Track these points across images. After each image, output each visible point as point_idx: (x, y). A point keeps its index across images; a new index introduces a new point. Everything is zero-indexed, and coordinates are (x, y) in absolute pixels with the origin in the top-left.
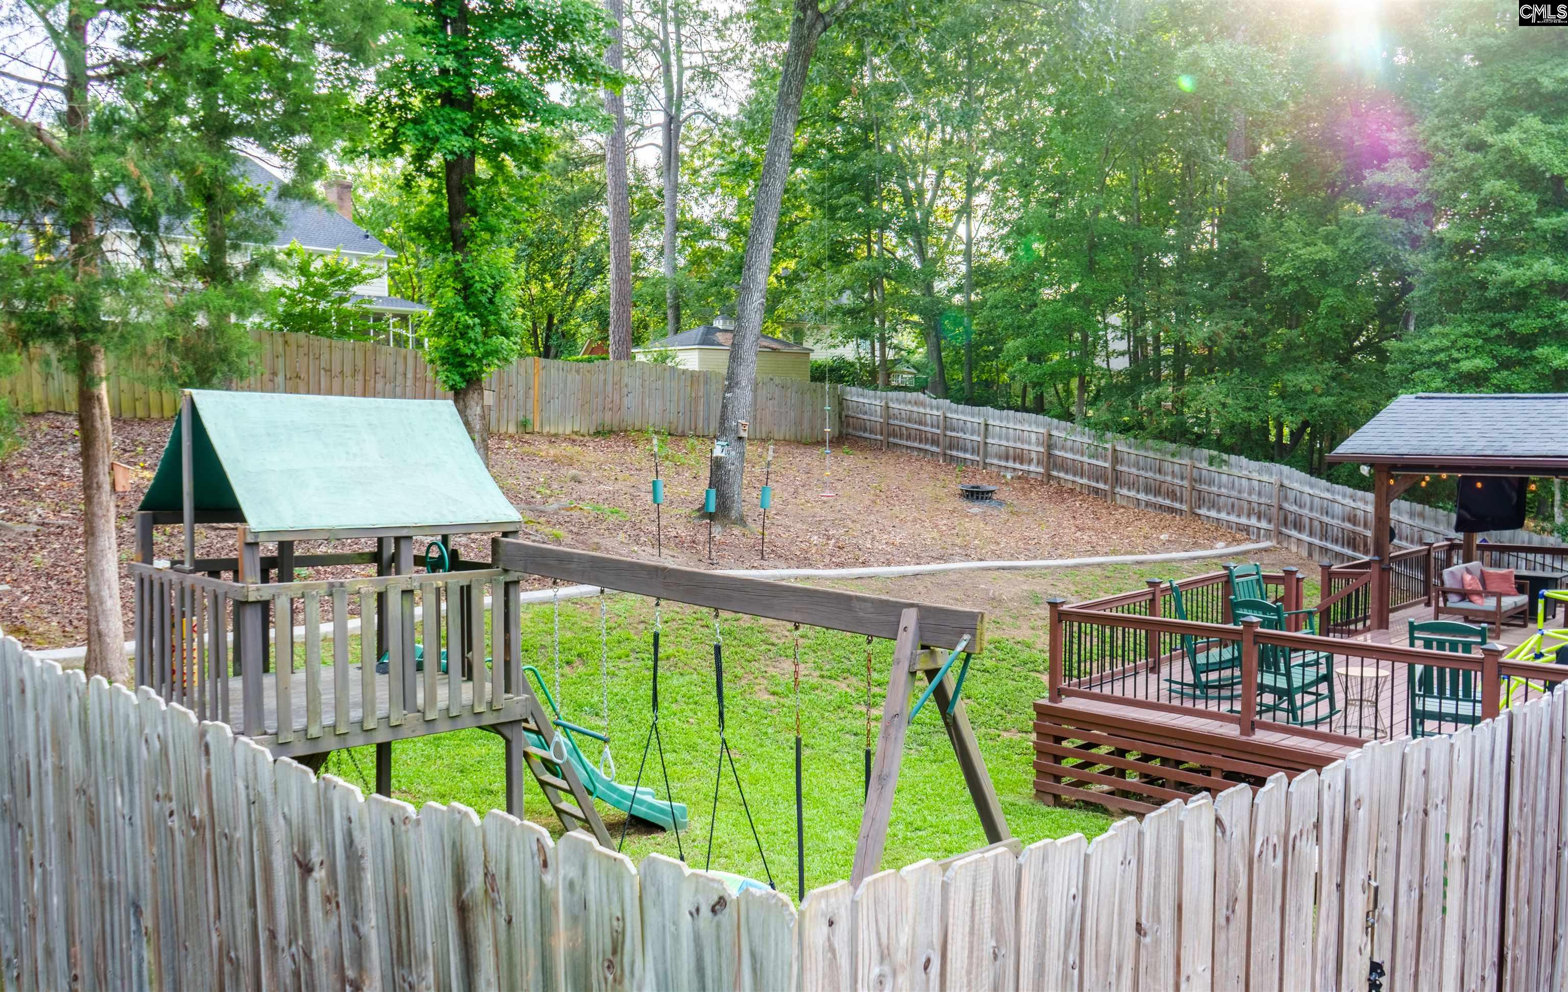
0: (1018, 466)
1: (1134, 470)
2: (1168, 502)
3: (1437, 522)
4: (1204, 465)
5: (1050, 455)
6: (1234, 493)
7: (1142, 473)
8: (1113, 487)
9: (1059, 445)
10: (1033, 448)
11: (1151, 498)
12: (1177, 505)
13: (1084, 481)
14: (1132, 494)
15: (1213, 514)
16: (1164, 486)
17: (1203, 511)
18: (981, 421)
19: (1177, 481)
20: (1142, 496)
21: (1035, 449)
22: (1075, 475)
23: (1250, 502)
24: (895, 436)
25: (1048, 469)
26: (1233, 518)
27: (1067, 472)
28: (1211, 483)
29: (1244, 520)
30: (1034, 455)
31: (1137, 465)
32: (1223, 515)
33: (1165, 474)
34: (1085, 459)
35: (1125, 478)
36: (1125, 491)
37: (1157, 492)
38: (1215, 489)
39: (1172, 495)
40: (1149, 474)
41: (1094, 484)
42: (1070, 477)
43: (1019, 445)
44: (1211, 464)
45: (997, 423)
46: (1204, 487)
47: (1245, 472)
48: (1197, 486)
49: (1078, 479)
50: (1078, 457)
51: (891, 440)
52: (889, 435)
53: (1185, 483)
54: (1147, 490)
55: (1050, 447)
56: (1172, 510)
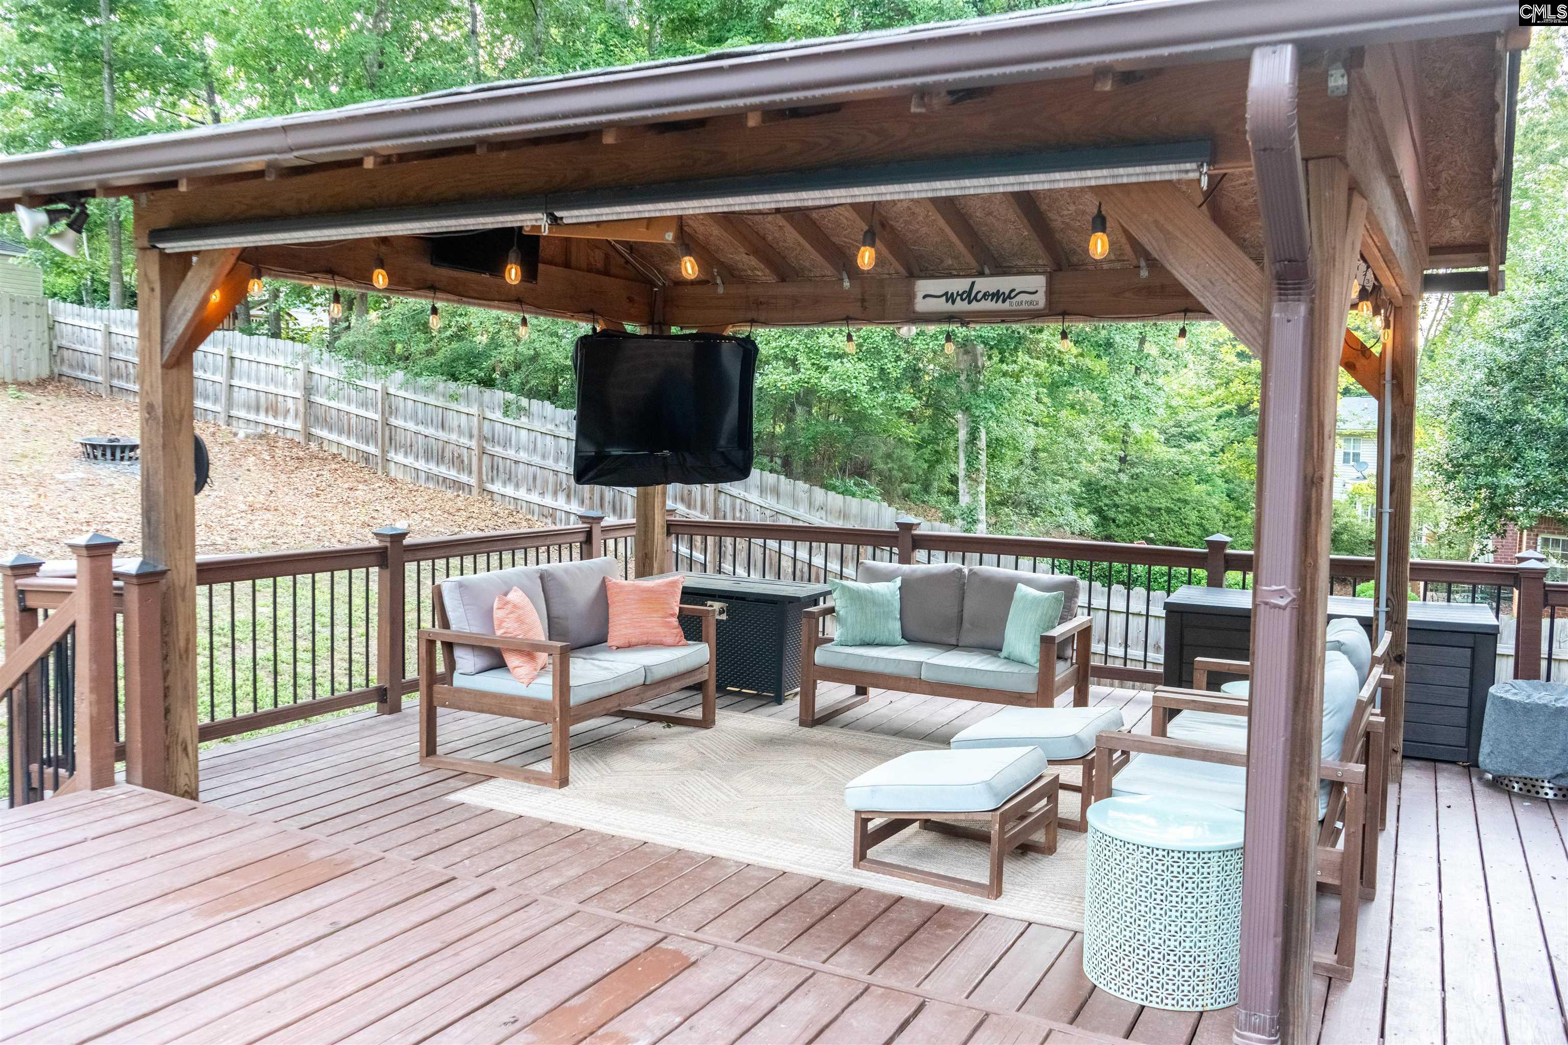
0: (270, 420)
1: (411, 425)
2: (452, 474)
3: (795, 502)
4: (498, 415)
5: (309, 403)
6: (536, 460)
7: (421, 429)
8: (384, 452)
9: (322, 389)
10: (289, 392)
11: (433, 468)
12: (464, 478)
13: (352, 443)
14: (410, 461)
15: (509, 491)
16: (449, 449)
17: (496, 487)
18: (224, 352)
19: (464, 441)
20: (421, 464)
21: (292, 391)
22: (341, 432)
23: (556, 472)
24: (120, 377)
25: (306, 425)
26: (534, 498)
27: (331, 430)
28: (506, 443)
29: (548, 501)
30: (290, 404)
31: (415, 417)
32: (522, 494)
33: (451, 430)
34: (353, 409)
35: (400, 437)
36: (400, 458)
37: (440, 459)
38: (511, 453)
39: (458, 462)
40: (430, 431)
41: (363, 447)
42: (334, 437)
43: (272, 389)
44: (506, 414)
45: (246, 355)
46: (498, 450)
47: (550, 427)
48: (489, 448)
49: (343, 440)
50: (343, 406)
51: (115, 382)
52: (112, 376)
53: (473, 444)
54: (428, 455)
55: (308, 390)
56: (458, 486)
